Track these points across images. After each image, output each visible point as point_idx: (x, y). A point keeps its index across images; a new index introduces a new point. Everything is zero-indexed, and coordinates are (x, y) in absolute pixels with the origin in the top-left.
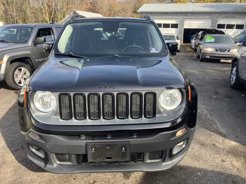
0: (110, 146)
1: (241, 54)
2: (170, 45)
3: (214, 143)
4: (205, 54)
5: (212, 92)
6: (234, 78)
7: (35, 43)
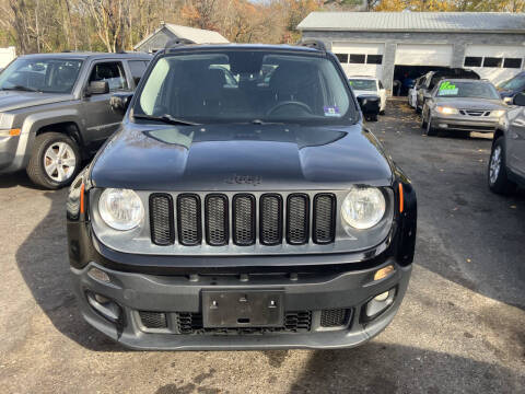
0: (246, 296)
1: (511, 121)
2: (365, 102)
3: (452, 300)
4: (439, 119)
5: (450, 198)
6: (497, 171)
7: (87, 94)
